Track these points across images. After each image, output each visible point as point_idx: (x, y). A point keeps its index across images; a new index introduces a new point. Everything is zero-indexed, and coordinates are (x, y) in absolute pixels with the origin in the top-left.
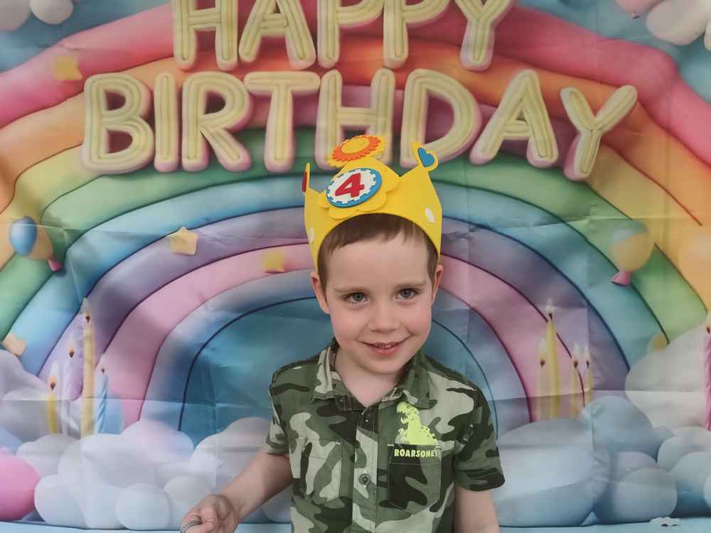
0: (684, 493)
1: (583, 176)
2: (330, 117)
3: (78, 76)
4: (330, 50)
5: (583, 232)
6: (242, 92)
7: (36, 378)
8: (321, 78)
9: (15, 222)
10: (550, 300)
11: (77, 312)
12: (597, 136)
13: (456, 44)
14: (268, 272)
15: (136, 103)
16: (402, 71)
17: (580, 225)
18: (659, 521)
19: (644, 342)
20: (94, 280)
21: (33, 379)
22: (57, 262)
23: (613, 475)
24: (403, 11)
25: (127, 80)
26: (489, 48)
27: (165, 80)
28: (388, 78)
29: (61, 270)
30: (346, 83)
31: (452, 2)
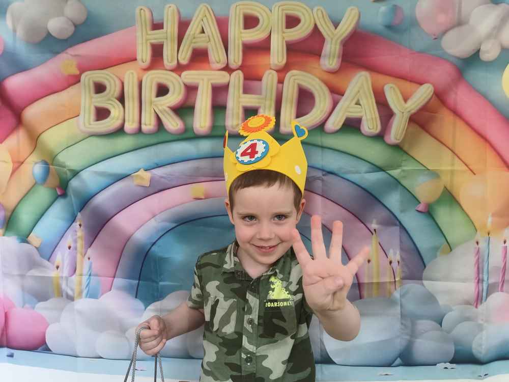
0: (459, 348)
1: (397, 142)
2: (236, 101)
3: (77, 72)
4: (236, 58)
5: (397, 178)
6: (180, 83)
7: (47, 262)
8: (230, 75)
9: (36, 163)
10: (374, 221)
11: (74, 221)
12: (407, 116)
14: (195, 199)
15: (113, 89)
16: (282, 71)
17: (395, 173)
18: (442, 365)
19: (435, 250)
20: (85, 202)
21: (46, 262)
22: (62, 189)
23: (413, 334)
24: (284, 32)
25: (107, 75)
26: (339, 57)
27: (131, 76)
28: (273, 76)
29: (64, 195)
30: (247, 78)
31: (316, 26)
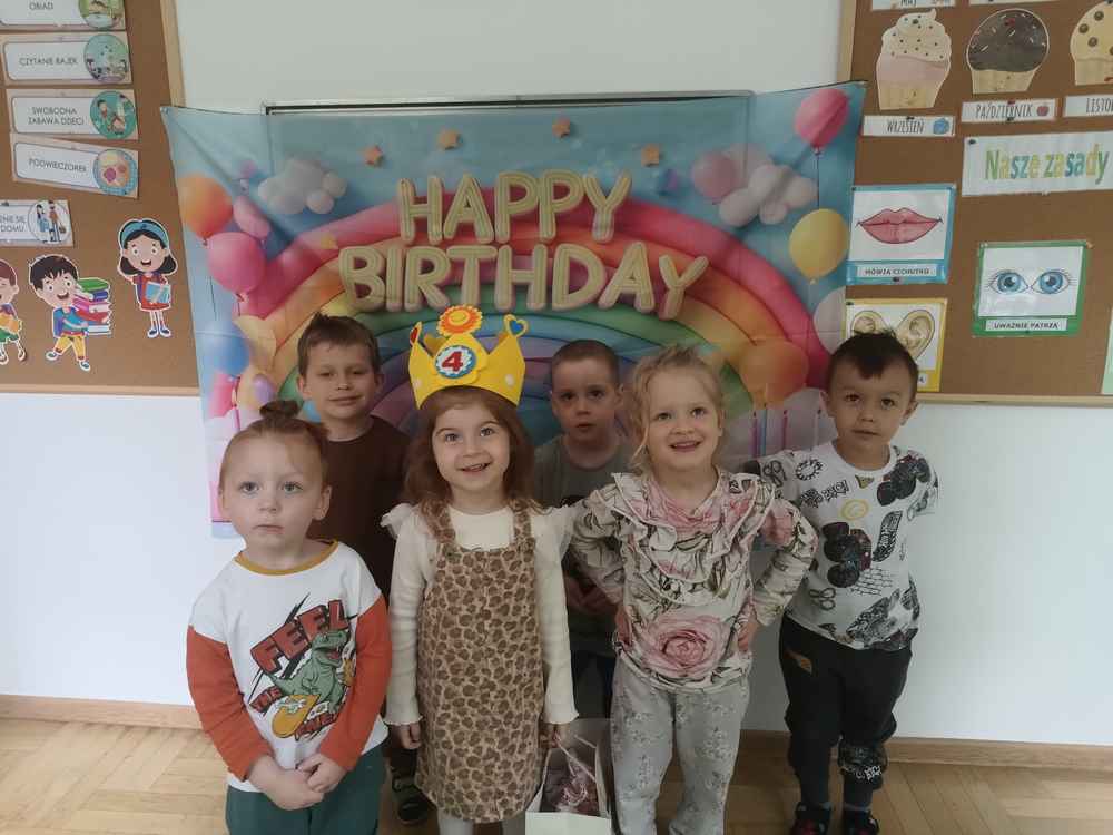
1: (671, 317)
2: (505, 276)
3: (335, 247)
4: (503, 229)
6: (445, 260)
8: (498, 250)
12: (681, 290)
13: (591, 226)
15: (374, 266)
16: (552, 245)
24: (552, 202)
25: (369, 251)
26: (611, 228)
27: (394, 250)
28: (542, 250)
30: (515, 253)
31: (586, 198)
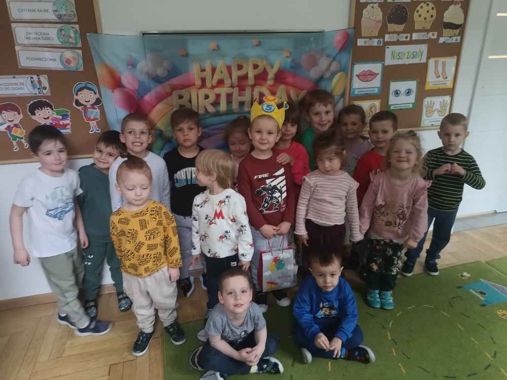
2: (236, 98)
3: (171, 91)
6: (213, 94)
13: (266, 79)
16: (253, 86)
26: (274, 80)
30: (239, 90)
31: (265, 68)
